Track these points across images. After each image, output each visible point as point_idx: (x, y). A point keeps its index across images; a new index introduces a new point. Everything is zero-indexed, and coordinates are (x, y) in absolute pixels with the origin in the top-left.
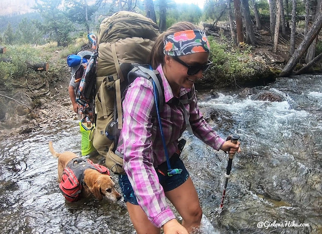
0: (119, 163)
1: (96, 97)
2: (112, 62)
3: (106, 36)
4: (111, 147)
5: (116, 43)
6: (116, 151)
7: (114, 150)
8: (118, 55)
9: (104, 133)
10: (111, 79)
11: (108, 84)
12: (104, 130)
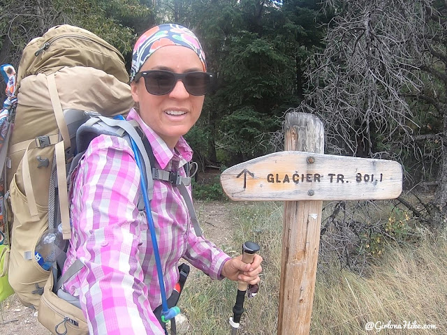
0: (72, 317)
1: (13, 183)
2: (49, 108)
3: (36, 63)
4: (49, 284)
5: (57, 73)
6: (60, 292)
7: (55, 290)
8: (60, 94)
9: (32, 255)
10: (45, 144)
11: (39, 153)
12: (33, 250)
